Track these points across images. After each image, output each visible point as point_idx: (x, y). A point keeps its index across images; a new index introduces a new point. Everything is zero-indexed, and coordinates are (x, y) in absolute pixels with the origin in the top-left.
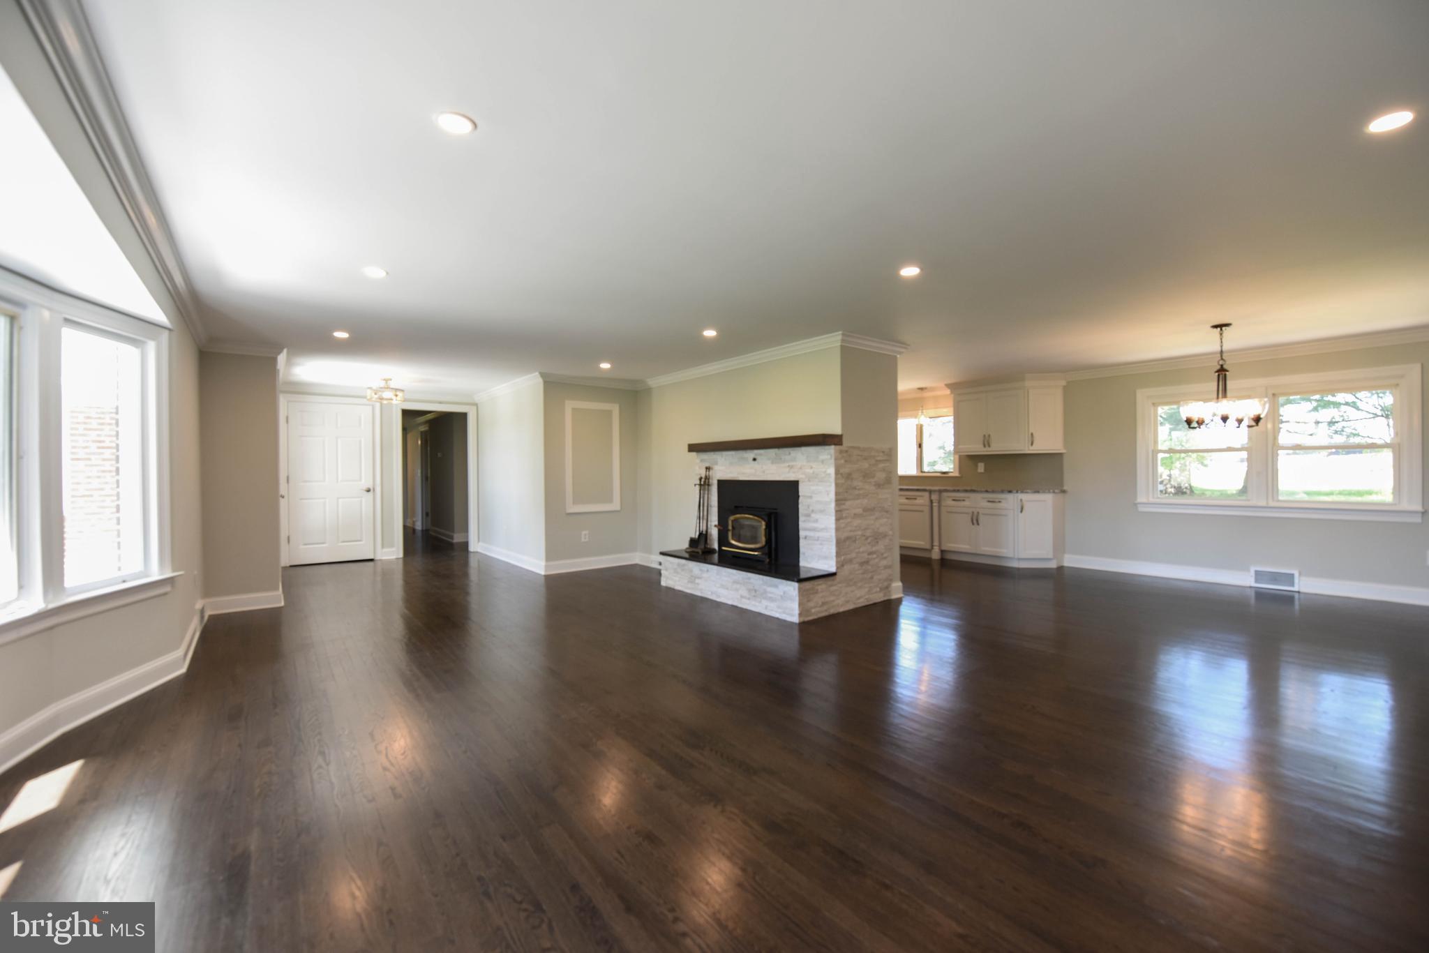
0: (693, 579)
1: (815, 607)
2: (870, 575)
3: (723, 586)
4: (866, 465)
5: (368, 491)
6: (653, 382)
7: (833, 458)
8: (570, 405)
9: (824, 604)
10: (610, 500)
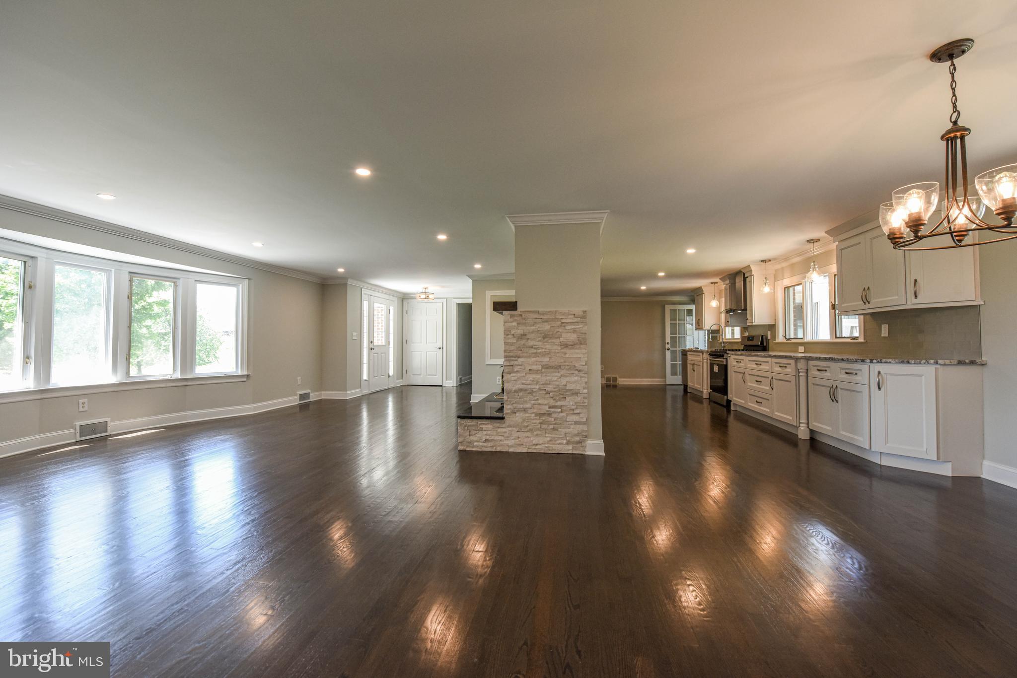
1: (476, 441)
5: (440, 348)
7: (507, 321)
8: (489, 294)
9: (486, 441)
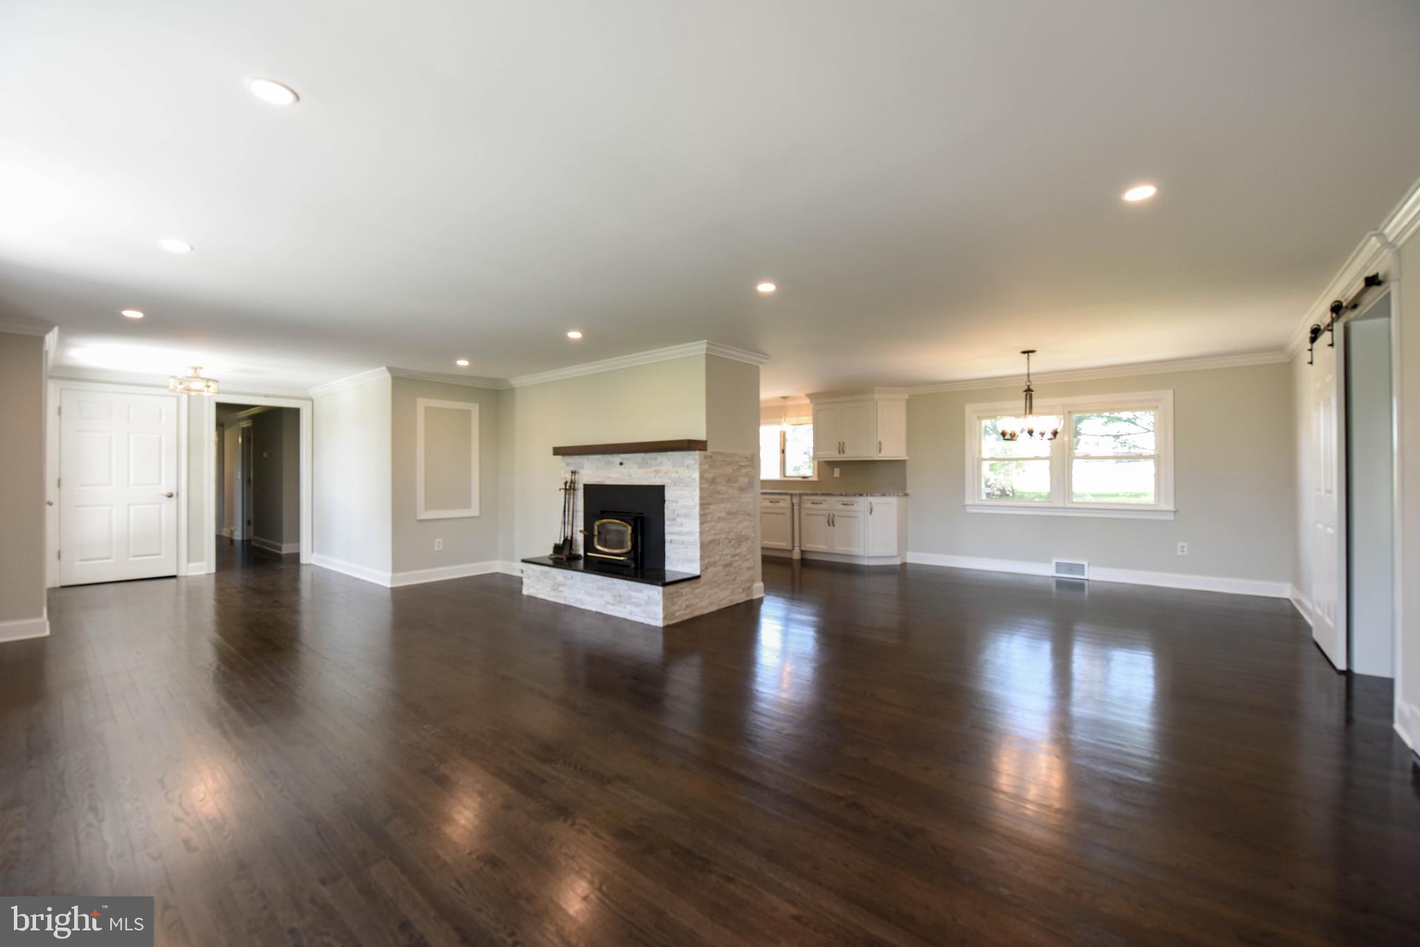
0: (556, 587)
1: (679, 610)
2: (732, 577)
3: (587, 593)
4: (729, 470)
5: (170, 496)
6: (516, 382)
7: (698, 463)
8: (422, 403)
9: (688, 607)
10: (466, 504)
